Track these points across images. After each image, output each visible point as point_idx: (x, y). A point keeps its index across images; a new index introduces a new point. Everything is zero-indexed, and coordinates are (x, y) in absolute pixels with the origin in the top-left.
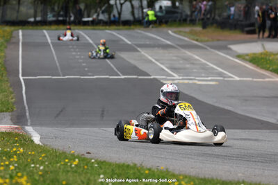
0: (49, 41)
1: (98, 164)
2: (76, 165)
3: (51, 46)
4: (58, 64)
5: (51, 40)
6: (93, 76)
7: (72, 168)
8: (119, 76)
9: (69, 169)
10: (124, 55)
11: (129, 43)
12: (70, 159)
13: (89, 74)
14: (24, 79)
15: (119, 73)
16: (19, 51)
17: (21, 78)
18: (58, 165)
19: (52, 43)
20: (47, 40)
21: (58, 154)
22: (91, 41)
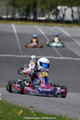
0: (15, 31)
1: (36, 114)
2: (21, 115)
3: (16, 35)
4: (20, 48)
5: (17, 30)
7: (18, 116)
8: (59, 57)
9: (16, 116)
11: (68, 35)
12: (17, 110)
13: (40, 55)
15: (60, 55)
18: (9, 113)
21: (10, 106)
22: (43, 33)
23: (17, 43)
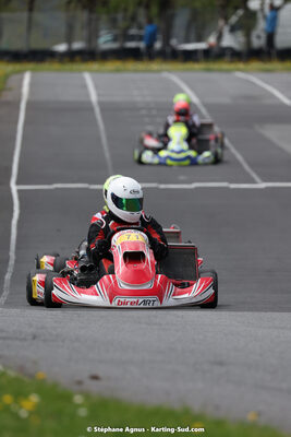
3: (97, 110)
4: (107, 155)
5: (99, 95)
6: (191, 183)
8: (254, 182)
10: (272, 133)
11: (286, 101)
13: (182, 178)
14: (19, 191)
15: (255, 176)
16: (16, 122)
17: (14, 188)
19: (100, 103)
20: (88, 95)
23: (99, 139)
